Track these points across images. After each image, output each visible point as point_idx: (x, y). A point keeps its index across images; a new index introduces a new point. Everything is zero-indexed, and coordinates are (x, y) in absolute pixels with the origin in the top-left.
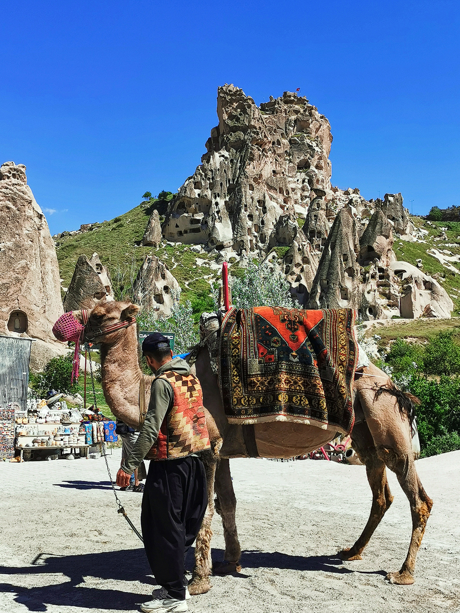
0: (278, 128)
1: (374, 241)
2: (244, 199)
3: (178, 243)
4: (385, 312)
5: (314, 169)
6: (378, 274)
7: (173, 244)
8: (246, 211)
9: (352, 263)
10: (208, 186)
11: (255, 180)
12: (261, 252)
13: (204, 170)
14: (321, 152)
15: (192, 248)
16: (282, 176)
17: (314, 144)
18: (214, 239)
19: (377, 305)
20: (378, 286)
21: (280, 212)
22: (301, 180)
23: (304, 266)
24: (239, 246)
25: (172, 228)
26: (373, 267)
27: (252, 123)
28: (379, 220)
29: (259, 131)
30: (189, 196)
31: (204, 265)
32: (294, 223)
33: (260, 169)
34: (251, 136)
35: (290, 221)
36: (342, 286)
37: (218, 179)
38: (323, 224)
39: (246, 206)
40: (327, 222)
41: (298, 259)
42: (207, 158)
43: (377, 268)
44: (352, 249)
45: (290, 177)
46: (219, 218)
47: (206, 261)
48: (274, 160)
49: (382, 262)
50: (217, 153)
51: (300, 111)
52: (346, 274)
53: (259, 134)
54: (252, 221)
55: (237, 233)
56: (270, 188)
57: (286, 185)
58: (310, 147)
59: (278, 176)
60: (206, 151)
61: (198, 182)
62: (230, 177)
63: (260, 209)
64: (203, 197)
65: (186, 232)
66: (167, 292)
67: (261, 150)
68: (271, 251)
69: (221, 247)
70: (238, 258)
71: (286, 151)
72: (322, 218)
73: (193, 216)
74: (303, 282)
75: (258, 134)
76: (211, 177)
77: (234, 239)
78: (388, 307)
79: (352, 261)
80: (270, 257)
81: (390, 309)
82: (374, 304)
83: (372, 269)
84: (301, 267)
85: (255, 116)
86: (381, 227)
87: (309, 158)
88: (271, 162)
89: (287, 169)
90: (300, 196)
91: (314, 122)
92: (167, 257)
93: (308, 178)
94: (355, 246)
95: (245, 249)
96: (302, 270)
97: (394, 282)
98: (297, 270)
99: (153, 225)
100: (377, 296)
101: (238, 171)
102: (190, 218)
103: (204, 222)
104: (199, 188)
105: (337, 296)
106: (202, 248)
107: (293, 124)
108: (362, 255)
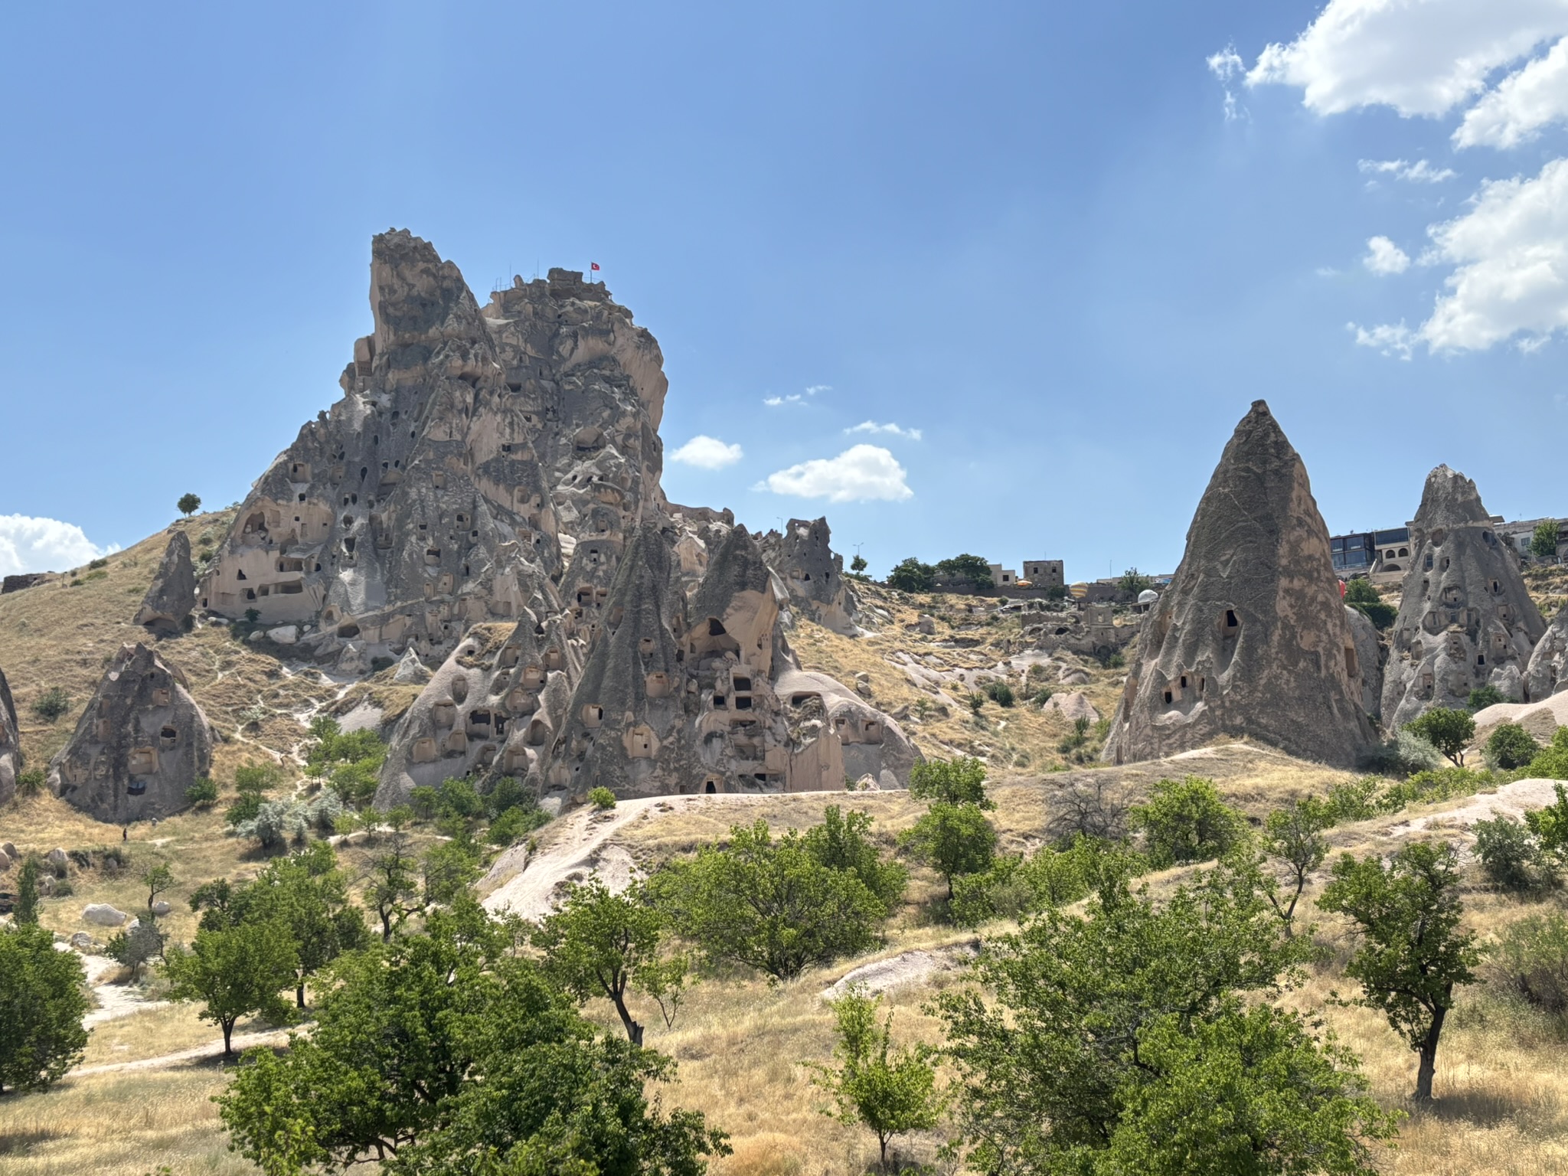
1: (726, 610)
2: (418, 510)
5: (616, 452)
6: (734, 695)
8: (423, 539)
9: (667, 664)
10: (329, 476)
13: (321, 435)
14: (634, 414)
16: (526, 459)
17: (619, 393)
18: (334, 610)
19: (728, 775)
20: (735, 724)
23: (551, 674)
25: (227, 582)
26: (722, 673)
28: (741, 555)
29: (470, 345)
30: (275, 499)
32: (533, 565)
33: (469, 438)
34: (449, 358)
35: (521, 558)
36: (636, 724)
37: (357, 460)
39: (423, 527)
41: (535, 654)
43: (732, 677)
44: (669, 626)
45: (555, 469)
46: (350, 557)
48: (508, 420)
49: (744, 664)
50: (359, 397)
51: (586, 316)
52: (649, 692)
53: (469, 354)
54: (438, 564)
55: (397, 593)
57: (536, 483)
58: (608, 398)
59: (516, 458)
60: (340, 395)
61: (301, 465)
62: (390, 454)
63: (461, 536)
64: (312, 503)
65: (265, 591)
66: (172, 744)
68: (466, 636)
69: (350, 630)
72: (611, 558)
73: (284, 551)
74: (542, 714)
75: (466, 352)
76: (337, 453)
77: (389, 612)
78: (759, 782)
79: (667, 658)
80: (461, 650)
81: (763, 786)
82: (718, 771)
83: (719, 681)
84: (540, 677)
85: (462, 310)
86: (744, 571)
88: (499, 424)
89: (549, 449)
91: (620, 341)
93: (600, 473)
94: (676, 619)
96: (543, 685)
98: (527, 684)
99: (171, 571)
100: (726, 751)
101: (411, 440)
102: (275, 554)
103: (313, 568)
104: (305, 481)
105: (623, 749)
106: (301, 632)
107: (569, 344)
108: (696, 643)
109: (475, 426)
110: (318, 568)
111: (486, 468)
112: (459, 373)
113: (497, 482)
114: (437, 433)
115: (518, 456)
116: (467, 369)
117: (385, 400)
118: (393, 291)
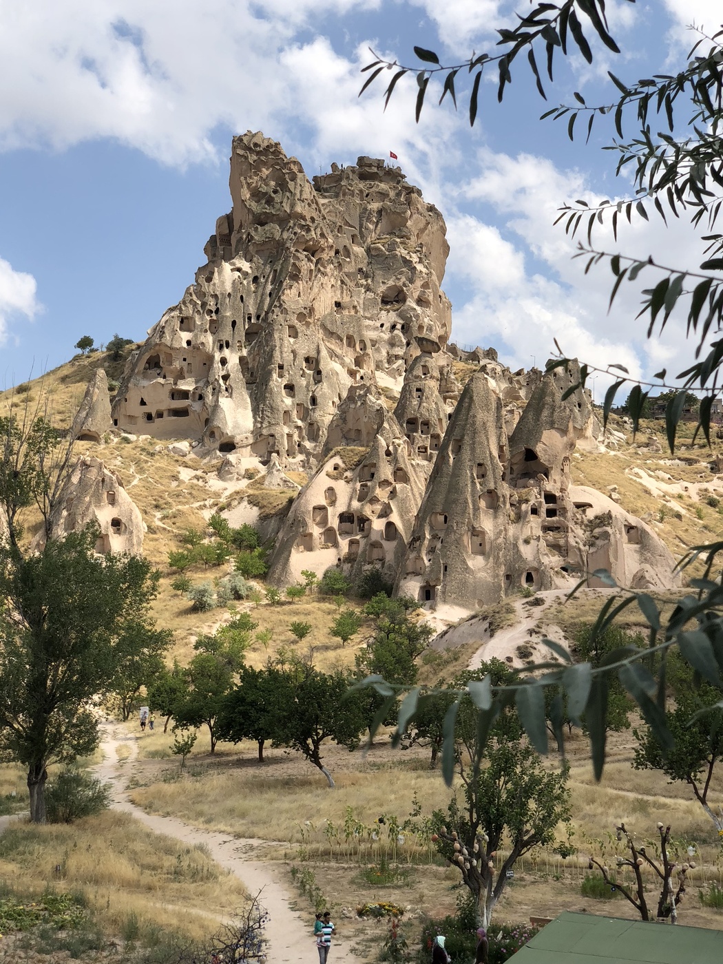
0: (347, 224)
1: (538, 440)
2: (277, 354)
3: (143, 437)
4: (558, 581)
5: (414, 305)
6: (545, 506)
7: (132, 437)
8: (281, 376)
9: (495, 483)
10: (208, 327)
11: (301, 316)
12: (308, 460)
13: (201, 295)
14: (427, 274)
15: (171, 447)
16: (353, 313)
17: (415, 258)
18: (215, 431)
19: (543, 568)
20: (546, 529)
21: (347, 381)
22: (387, 325)
23: (399, 486)
24: (266, 446)
25: (133, 407)
26: (536, 490)
27: (299, 209)
28: (548, 399)
29: (311, 224)
30: (169, 344)
31: (195, 481)
32: (379, 402)
33: (311, 297)
34: (295, 234)
35: (370, 396)
36: (474, 528)
37: (228, 314)
38: (434, 406)
39: (281, 367)
40: (441, 403)
41: (386, 471)
42: (206, 273)
43: (543, 493)
44: (495, 453)
45: (366, 318)
46: (227, 390)
47: (199, 473)
48: (339, 282)
49: (552, 483)
50: (227, 264)
51: (388, 195)
52: (482, 504)
53: (310, 230)
54: (293, 396)
55: (263, 418)
56: (330, 334)
57: (360, 332)
58: (407, 263)
59: (346, 312)
60: (204, 260)
61: (187, 318)
62: (252, 310)
63: (309, 375)
64: (197, 348)
65: (160, 414)
66: (118, 531)
67: (314, 260)
68: (330, 455)
69: (229, 447)
70: (263, 470)
71: (360, 270)
72: (432, 395)
73: (176, 384)
74: (395, 518)
75: (308, 230)
76: (214, 309)
77: (257, 433)
78: (564, 573)
79: (495, 478)
80: (329, 466)
81: (567, 576)
82: (535, 564)
83: (535, 496)
84: (390, 489)
85: (304, 196)
86: (552, 413)
87: (404, 285)
88: (333, 286)
89: (361, 302)
90: (386, 355)
91: (415, 216)
92: (119, 463)
93: (402, 322)
94: (501, 448)
95: (278, 453)
96: (393, 494)
97: (576, 523)
98: (382, 494)
99: (95, 399)
100: (542, 550)
101: (268, 299)
102: (169, 387)
103: (197, 397)
104: (190, 330)
105: (464, 546)
106: (191, 447)
107: (375, 218)
108: (515, 467)
109: (316, 290)
110: (200, 397)
111: (324, 320)
113: (331, 332)
114: (290, 294)
116: (310, 243)
117: (247, 267)
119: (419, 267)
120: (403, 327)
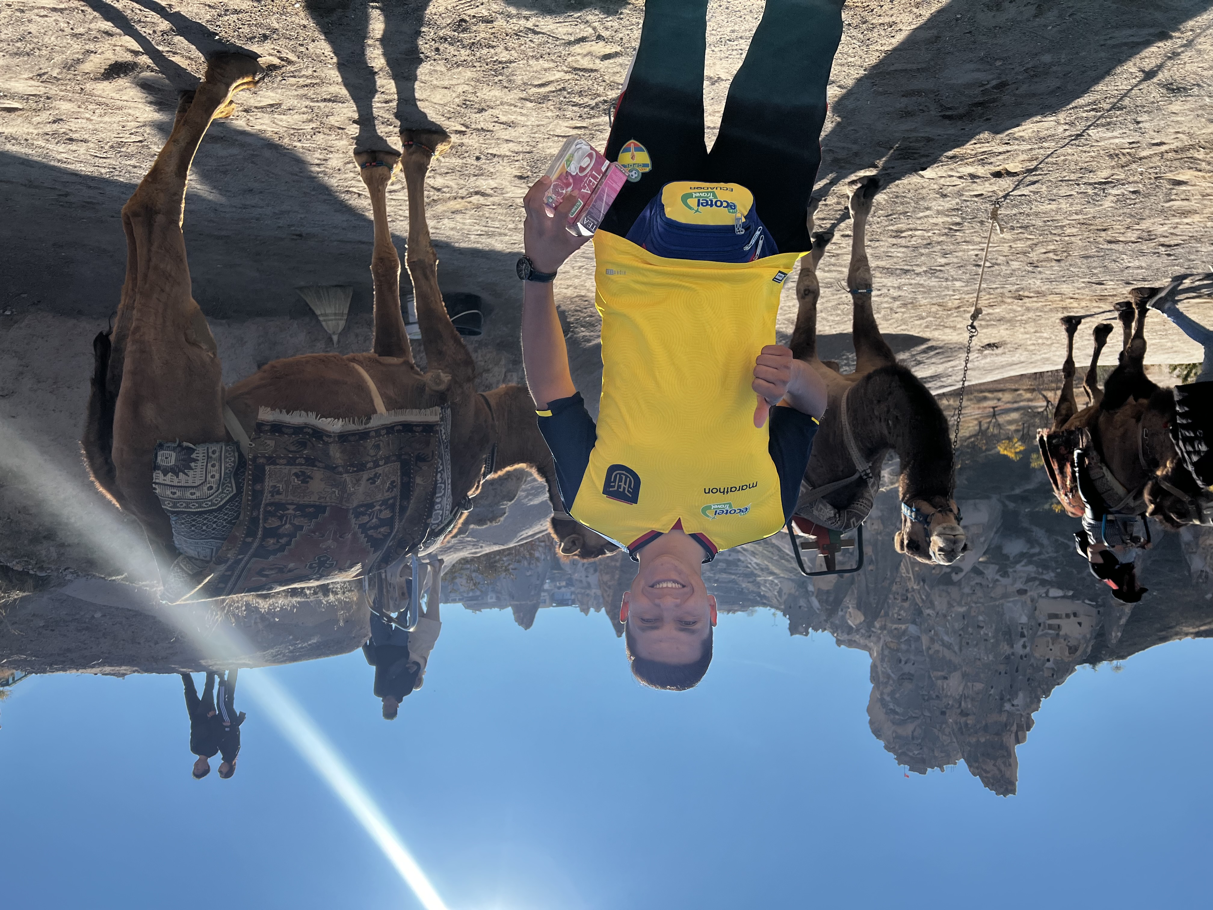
8: (986, 635)
33: (964, 685)
60: (1033, 716)
65: (1068, 616)
88: (949, 690)
102: (1061, 633)
104: (1047, 668)
105: (883, 523)
106: (1047, 593)
107: (916, 734)
109: (961, 688)
110: (1040, 625)
111: (955, 669)
112: (969, 717)
113: (950, 661)
114: (979, 686)
115: (940, 674)
116: (964, 719)
117: (1007, 706)
118: (1004, 763)
119: (888, 698)
120: (900, 661)
